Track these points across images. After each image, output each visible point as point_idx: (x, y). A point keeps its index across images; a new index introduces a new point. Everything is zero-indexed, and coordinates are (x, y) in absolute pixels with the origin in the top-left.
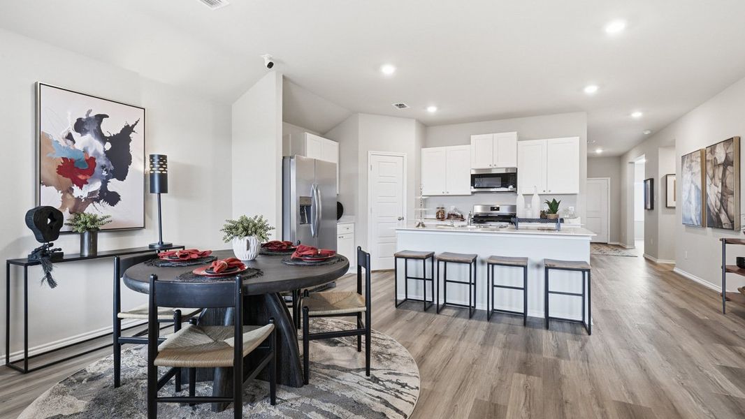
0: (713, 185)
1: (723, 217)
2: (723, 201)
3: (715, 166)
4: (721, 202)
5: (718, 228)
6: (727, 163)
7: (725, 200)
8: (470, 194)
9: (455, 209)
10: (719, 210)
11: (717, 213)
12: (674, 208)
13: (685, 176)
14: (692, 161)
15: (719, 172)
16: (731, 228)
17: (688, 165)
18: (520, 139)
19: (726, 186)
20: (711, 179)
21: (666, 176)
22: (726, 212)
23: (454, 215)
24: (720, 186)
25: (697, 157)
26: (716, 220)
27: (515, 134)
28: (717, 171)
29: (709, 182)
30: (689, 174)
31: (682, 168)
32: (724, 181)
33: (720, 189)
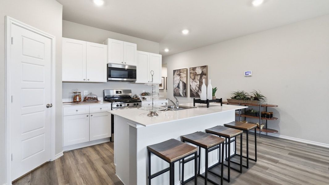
0: (194, 82)
1: (200, 94)
3: (195, 75)
4: (199, 88)
6: (203, 74)
8: (106, 82)
10: (198, 91)
11: (196, 92)
13: (175, 79)
14: (180, 72)
15: (198, 77)
17: (178, 74)
18: (138, 49)
20: (193, 80)
23: (90, 98)
25: (184, 71)
26: (196, 94)
27: (135, 45)
28: (196, 77)
29: (191, 80)
30: (178, 77)
31: (174, 75)
32: (201, 81)
33: (198, 83)
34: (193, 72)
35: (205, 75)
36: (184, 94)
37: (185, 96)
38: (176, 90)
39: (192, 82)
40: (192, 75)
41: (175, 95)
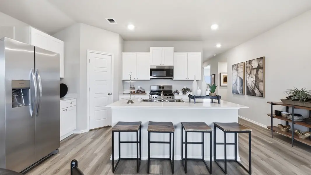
0: (250, 77)
1: (256, 91)
2: (256, 84)
3: (251, 69)
4: (255, 84)
5: (253, 95)
6: (259, 68)
7: (257, 84)
8: (149, 79)
9: (141, 88)
10: (254, 88)
11: (252, 89)
12: (227, 86)
13: (234, 74)
14: (238, 67)
15: (254, 72)
16: (261, 96)
17: (235, 69)
18: (175, 51)
19: (258, 78)
20: (249, 75)
21: (220, 73)
22: (258, 89)
23: (140, 91)
24: (255, 77)
25: (241, 65)
26: (252, 92)
27: (172, 49)
28: (253, 71)
29: (248, 76)
30: (236, 72)
31: (232, 70)
32: (257, 76)
33: (254, 79)
34: (249, 66)
35: (262, 68)
36: (241, 91)
37: (242, 93)
38: (234, 86)
39: (248, 78)
40: (248, 69)
41: (233, 92)
